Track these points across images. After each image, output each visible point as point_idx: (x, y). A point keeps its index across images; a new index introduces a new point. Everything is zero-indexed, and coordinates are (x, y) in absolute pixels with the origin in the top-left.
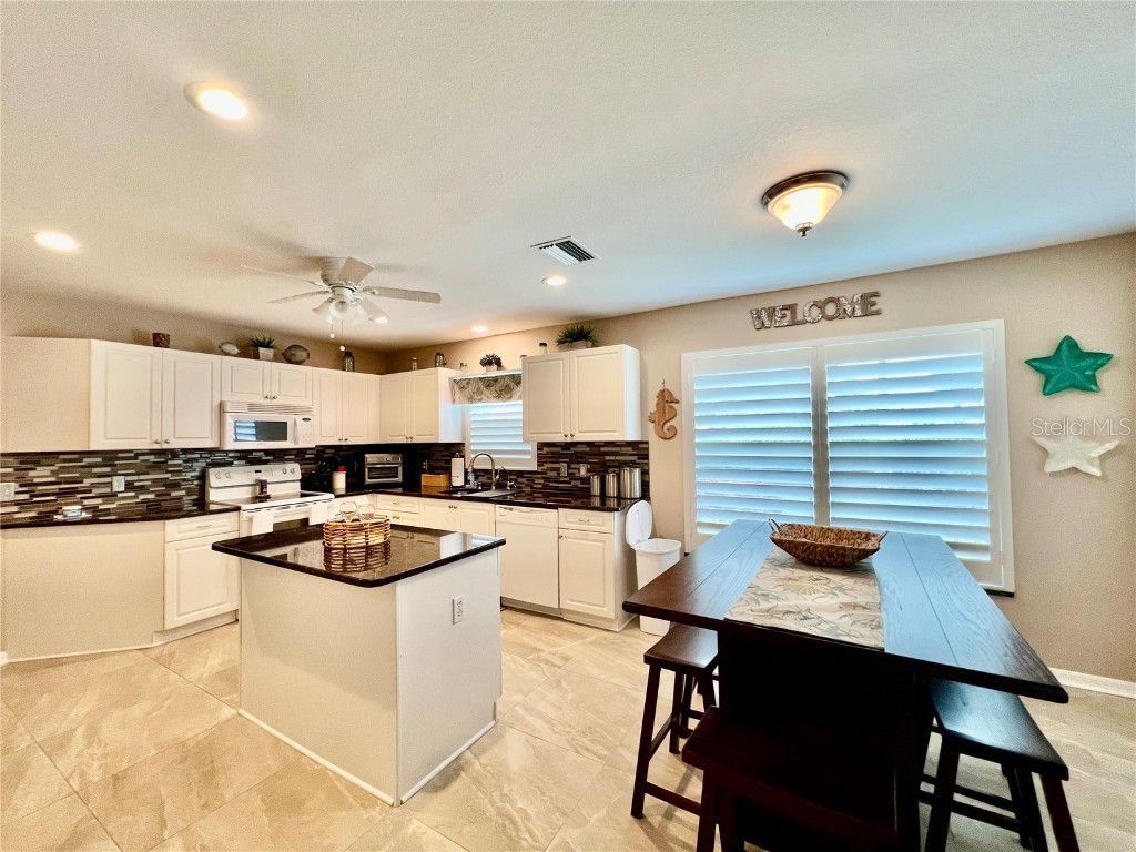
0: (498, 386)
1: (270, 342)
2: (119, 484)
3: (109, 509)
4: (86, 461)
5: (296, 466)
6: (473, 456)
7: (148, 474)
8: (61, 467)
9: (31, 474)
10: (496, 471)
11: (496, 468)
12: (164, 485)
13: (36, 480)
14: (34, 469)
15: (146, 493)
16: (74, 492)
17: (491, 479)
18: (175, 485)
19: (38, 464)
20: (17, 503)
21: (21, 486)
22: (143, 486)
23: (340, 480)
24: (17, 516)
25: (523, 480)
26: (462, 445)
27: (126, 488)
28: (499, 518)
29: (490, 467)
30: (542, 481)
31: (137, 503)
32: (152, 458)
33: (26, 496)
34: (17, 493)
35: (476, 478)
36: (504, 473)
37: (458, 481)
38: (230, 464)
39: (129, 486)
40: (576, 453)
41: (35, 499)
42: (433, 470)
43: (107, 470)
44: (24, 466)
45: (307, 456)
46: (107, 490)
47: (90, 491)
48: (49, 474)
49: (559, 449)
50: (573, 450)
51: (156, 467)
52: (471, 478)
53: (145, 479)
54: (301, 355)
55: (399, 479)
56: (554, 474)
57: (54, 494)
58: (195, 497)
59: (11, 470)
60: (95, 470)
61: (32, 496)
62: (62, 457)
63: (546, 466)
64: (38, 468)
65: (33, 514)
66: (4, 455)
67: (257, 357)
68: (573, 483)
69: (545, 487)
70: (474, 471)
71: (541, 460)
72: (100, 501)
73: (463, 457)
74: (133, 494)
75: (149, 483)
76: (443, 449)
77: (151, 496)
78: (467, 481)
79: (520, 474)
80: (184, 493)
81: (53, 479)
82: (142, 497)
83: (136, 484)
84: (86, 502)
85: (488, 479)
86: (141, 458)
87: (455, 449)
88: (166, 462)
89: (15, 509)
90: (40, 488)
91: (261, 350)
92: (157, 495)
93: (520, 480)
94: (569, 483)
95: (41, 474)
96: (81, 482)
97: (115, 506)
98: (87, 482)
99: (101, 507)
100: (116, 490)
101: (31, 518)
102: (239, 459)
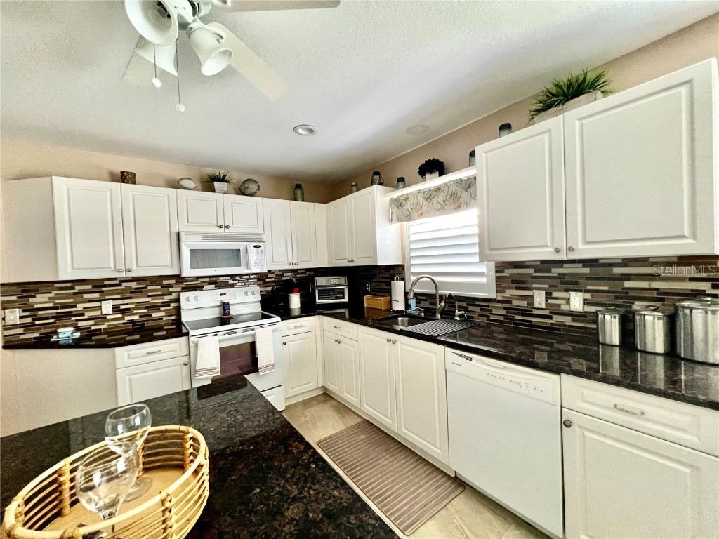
0: (441, 197)
1: (224, 176)
2: (107, 307)
3: (100, 330)
4: (78, 288)
5: (257, 289)
6: (414, 278)
7: (131, 298)
8: (56, 294)
9: (32, 300)
10: (441, 296)
11: (440, 292)
12: (146, 308)
13: (36, 306)
14: (34, 297)
15: (130, 315)
16: (71, 315)
17: (435, 304)
18: (156, 308)
19: (37, 292)
20: (22, 326)
21: (24, 311)
22: (129, 309)
23: (295, 301)
24: (22, 337)
25: (477, 309)
26: (402, 267)
27: (113, 311)
28: (450, 366)
29: (433, 291)
30: (504, 312)
31: (124, 323)
32: (134, 285)
33: (29, 320)
34: (21, 317)
35: (418, 302)
36: (451, 300)
37: (399, 306)
38: (201, 288)
39: (116, 309)
40: (561, 276)
41: (37, 322)
42: (376, 292)
43: (97, 296)
44: (25, 294)
45: (267, 280)
46: (97, 313)
47: (83, 315)
48: (47, 300)
49: (531, 271)
50: (555, 271)
51: (137, 291)
52: (412, 302)
53: (131, 303)
54: (253, 188)
55: (346, 300)
56: (524, 304)
57: (52, 318)
58: (174, 317)
59: (14, 298)
60: (86, 296)
61: (34, 320)
62: (56, 285)
63: (509, 293)
64: (37, 296)
65: (37, 335)
66: (3, 285)
67: (213, 190)
68: (556, 319)
69: (509, 319)
70: (416, 295)
71: (500, 284)
72: (92, 322)
73: (403, 279)
74: (120, 316)
75: (133, 306)
76: (383, 271)
77: (136, 317)
78: (407, 306)
79: (472, 301)
80: (163, 314)
81: (51, 305)
82: (127, 318)
83: (122, 307)
84: (80, 324)
85: (431, 304)
86: (124, 285)
87: (395, 271)
88: (146, 288)
89: (21, 331)
90: (40, 312)
91: (216, 184)
92: (140, 317)
93: (471, 308)
94: (550, 318)
95: (40, 300)
96: (75, 306)
97: (105, 326)
98: (80, 307)
99: (93, 328)
100: (104, 312)
101: (35, 338)
102: (210, 283)
